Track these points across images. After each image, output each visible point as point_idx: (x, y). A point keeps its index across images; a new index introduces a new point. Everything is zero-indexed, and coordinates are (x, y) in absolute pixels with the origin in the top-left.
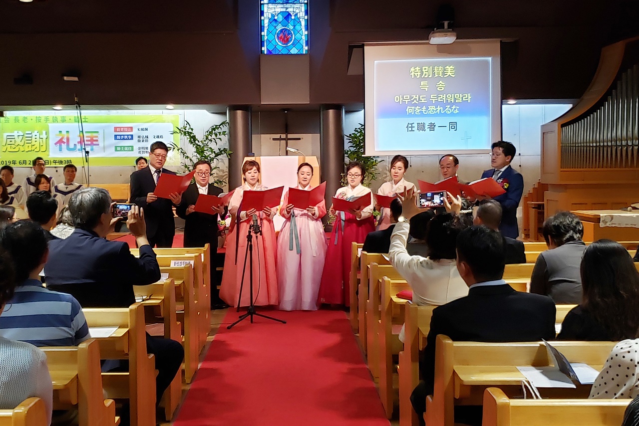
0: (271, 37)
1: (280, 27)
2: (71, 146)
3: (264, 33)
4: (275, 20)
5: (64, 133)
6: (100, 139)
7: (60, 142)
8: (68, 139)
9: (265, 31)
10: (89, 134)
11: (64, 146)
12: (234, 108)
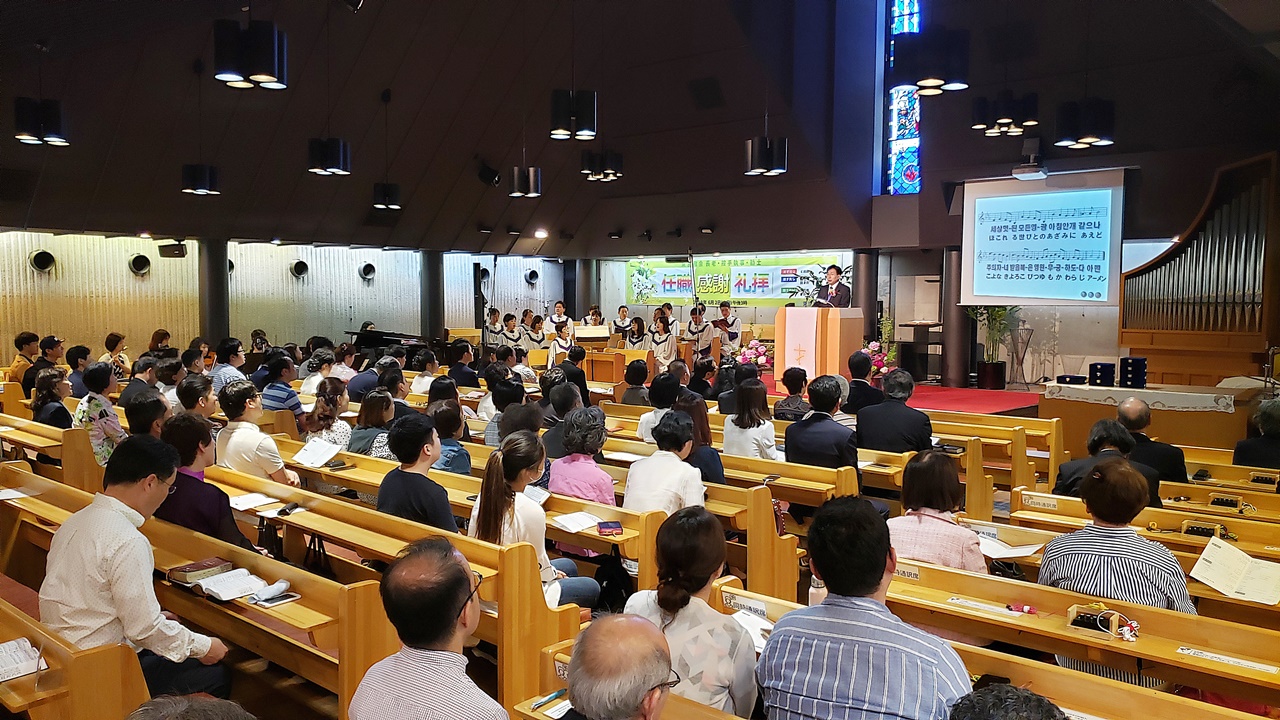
0: (898, 175)
1: (907, 164)
2: (747, 288)
3: (891, 172)
4: (903, 157)
5: (742, 275)
6: (770, 281)
7: (739, 284)
8: (745, 281)
9: (893, 168)
10: (761, 277)
11: (742, 287)
12: (857, 252)
